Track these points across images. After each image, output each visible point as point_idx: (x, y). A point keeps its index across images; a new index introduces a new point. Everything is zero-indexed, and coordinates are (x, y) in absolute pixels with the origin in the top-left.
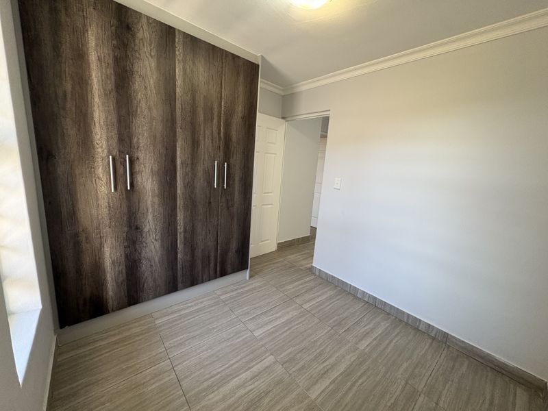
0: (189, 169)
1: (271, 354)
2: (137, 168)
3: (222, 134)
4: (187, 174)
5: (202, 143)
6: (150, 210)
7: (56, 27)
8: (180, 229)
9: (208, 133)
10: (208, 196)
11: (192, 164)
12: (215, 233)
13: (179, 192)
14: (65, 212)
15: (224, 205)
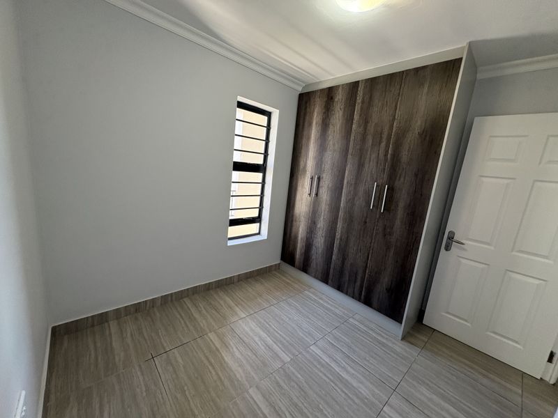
0: (352, 188)
1: (291, 359)
2: (321, 185)
3: (389, 156)
4: (350, 192)
5: (366, 166)
6: (323, 214)
7: (305, 114)
8: (338, 235)
9: (374, 156)
10: (365, 215)
11: (356, 184)
12: (366, 254)
13: (342, 205)
14: (292, 204)
15: (380, 230)
